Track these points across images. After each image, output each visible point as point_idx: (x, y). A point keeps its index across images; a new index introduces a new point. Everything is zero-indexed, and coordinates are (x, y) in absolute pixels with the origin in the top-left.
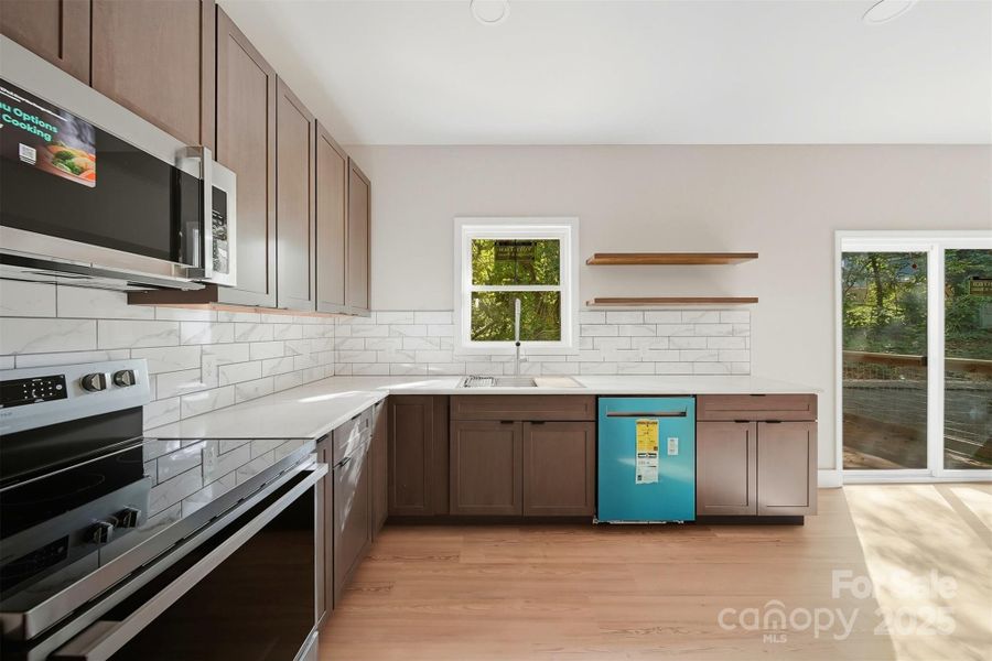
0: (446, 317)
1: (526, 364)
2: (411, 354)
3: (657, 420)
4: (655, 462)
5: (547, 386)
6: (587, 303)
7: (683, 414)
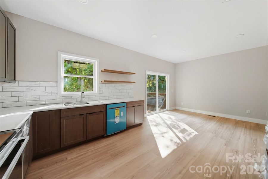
0: (54, 84)
1: (84, 98)
2: (38, 97)
3: (119, 108)
4: (119, 118)
5: (91, 103)
6: (101, 82)
7: (124, 107)
